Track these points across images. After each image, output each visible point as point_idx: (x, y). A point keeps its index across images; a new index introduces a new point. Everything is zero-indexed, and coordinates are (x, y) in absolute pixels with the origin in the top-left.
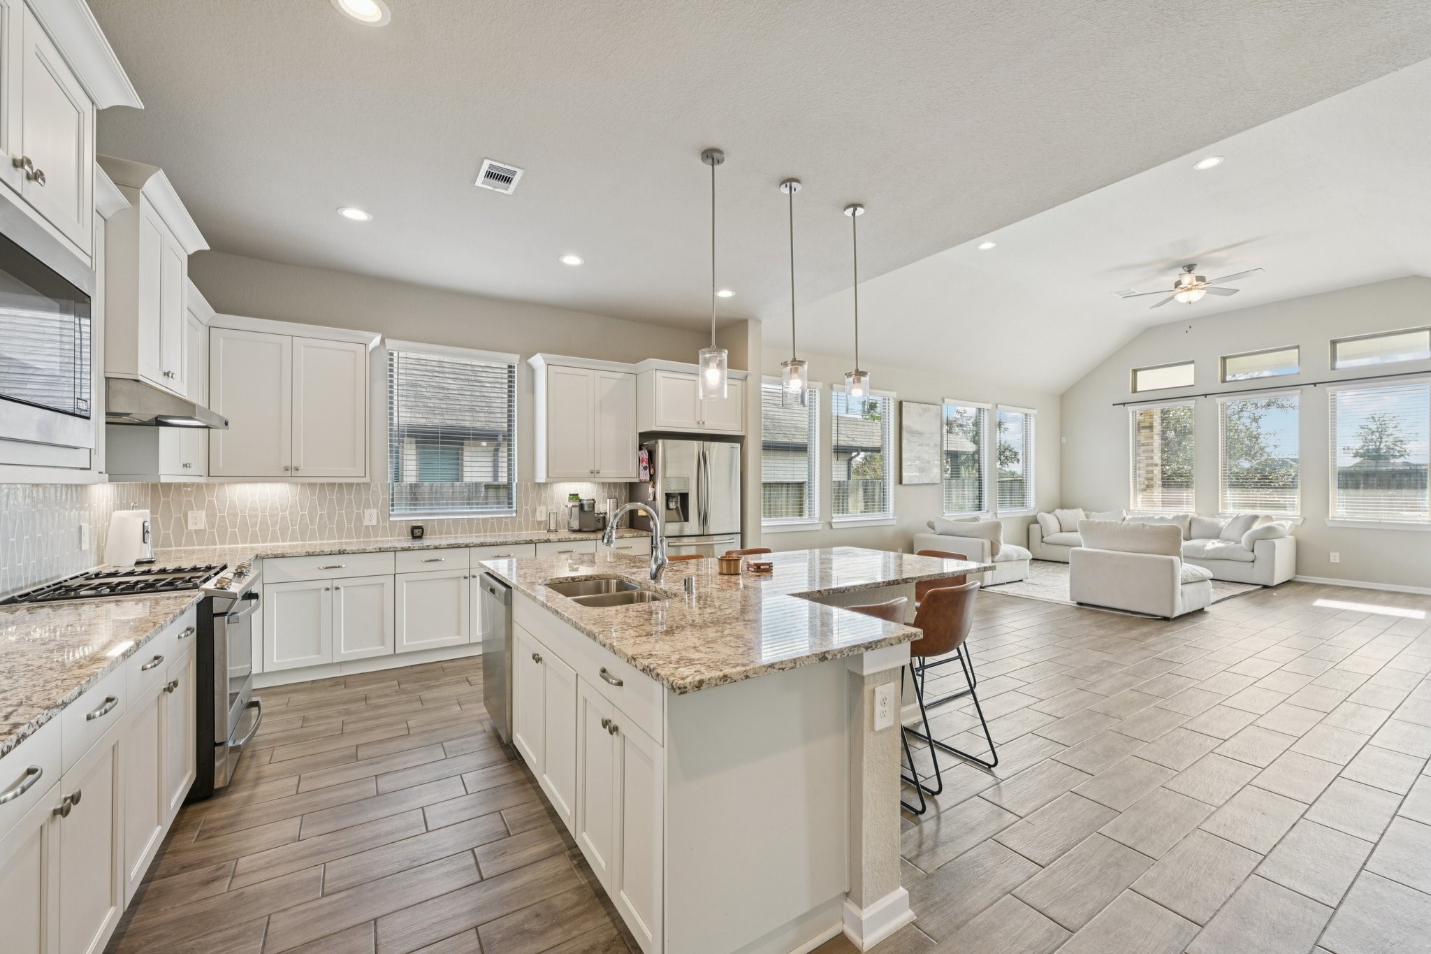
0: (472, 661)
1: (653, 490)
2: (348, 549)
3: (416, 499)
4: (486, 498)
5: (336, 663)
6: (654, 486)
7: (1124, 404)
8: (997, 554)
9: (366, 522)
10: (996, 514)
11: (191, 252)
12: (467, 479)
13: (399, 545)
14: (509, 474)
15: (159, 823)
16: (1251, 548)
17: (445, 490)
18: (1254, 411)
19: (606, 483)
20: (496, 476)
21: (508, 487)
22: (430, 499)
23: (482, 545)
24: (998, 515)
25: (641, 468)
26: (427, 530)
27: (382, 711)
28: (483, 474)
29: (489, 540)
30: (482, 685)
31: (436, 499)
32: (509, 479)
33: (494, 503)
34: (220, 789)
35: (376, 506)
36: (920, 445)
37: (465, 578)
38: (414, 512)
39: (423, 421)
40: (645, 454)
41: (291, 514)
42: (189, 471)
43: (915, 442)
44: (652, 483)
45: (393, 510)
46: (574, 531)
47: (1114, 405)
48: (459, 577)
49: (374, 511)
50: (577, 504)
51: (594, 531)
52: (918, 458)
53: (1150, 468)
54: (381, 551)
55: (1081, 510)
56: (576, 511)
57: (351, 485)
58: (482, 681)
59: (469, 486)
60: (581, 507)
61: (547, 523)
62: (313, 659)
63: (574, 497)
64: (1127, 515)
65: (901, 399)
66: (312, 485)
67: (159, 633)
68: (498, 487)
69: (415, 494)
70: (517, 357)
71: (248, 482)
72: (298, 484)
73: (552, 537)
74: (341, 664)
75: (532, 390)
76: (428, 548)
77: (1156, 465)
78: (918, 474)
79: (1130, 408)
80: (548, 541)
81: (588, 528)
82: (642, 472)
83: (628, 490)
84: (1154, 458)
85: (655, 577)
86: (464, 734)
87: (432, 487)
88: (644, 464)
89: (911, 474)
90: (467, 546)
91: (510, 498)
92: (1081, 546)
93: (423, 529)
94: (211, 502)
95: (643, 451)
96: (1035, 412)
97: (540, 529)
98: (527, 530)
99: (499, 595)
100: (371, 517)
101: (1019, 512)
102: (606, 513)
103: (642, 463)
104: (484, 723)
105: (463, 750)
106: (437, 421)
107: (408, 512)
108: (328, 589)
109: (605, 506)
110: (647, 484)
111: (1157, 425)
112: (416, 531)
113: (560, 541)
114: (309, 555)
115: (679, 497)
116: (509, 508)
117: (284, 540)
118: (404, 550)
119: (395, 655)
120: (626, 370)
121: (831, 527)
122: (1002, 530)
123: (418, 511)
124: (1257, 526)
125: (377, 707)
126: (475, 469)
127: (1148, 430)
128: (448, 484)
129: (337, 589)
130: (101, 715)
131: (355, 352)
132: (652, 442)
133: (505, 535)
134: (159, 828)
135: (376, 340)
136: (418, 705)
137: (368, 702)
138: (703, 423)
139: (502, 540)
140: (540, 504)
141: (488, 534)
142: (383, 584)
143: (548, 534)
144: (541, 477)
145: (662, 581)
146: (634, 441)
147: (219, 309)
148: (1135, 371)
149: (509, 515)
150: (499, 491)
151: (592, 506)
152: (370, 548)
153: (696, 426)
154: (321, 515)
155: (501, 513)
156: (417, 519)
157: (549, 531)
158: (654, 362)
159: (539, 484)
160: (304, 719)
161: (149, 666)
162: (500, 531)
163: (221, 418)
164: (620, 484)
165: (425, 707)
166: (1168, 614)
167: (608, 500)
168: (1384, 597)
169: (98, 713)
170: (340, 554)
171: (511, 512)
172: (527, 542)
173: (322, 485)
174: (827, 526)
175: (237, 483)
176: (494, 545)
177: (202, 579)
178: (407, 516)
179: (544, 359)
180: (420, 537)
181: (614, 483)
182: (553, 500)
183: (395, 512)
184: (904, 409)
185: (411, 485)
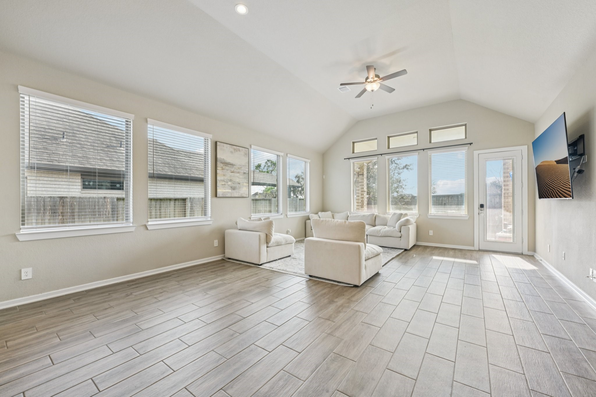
7: (349, 159)
8: (270, 241)
10: (286, 215)
16: (400, 231)
18: (399, 171)
24: (288, 216)
36: (232, 172)
43: (227, 170)
47: (345, 159)
52: (231, 180)
53: (362, 193)
55: (330, 212)
64: (350, 214)
65: (216, 140)
77: (365, 191)
78: (230, 191)
79: (352, 161)
84: (364, 188)
89: (224, 191)
92: (313, 236)
96: (309, 161)
101: (301, 214)
111: (365, 174)
121: (147, 229)
122: (274, 226)
124: (403, 219)
127: (362, 176)
148: (354, 143)
166: (357, 284)
168: (451, 253)
174: (143, 228)
184: (218, 147)
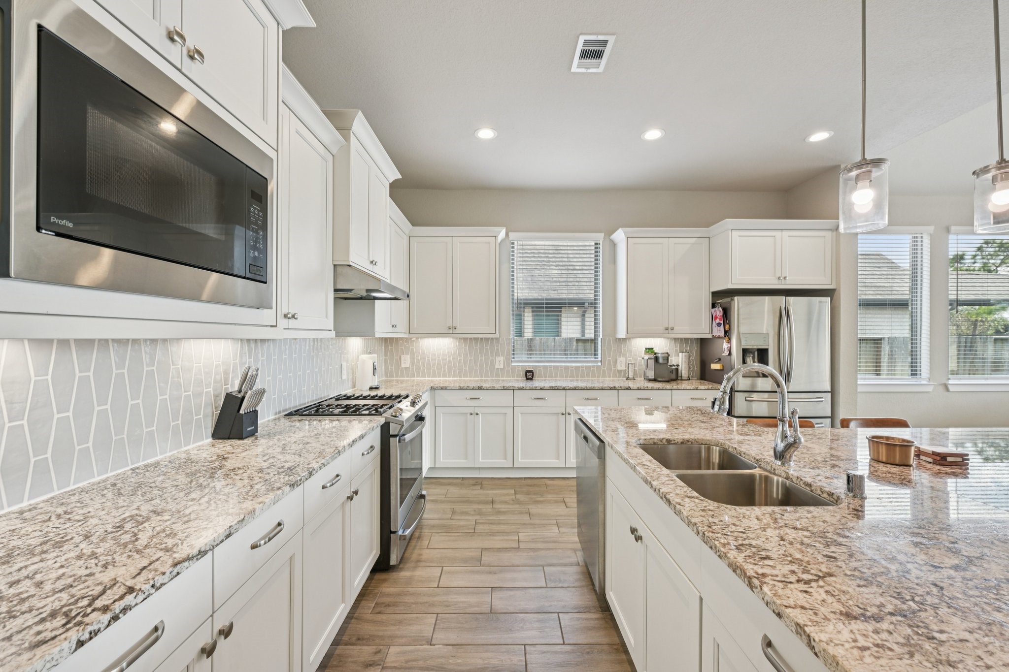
0: (567, 482)
1: (729, 345)
2: (485, 385)
3: (531, 350)
4: (577, 350)
5: (476, 468)
6: (729, 341)
9: (497, 366)
11: (391, 181)
12: (564, 335)
13: (516, 385)
14: (596, 331)
15: (343, 601)
17: (549, 343)
19: (678, 339)
20: (583, 333)
21: (594, 341)
22: (540, 350)
23: (575, 389)
25: (714, 324)
26: (536, 374)
27: (502, 518)
28: (574, 331)
29: (581, 384)
30: (576, 509)
31: (544, 350)
32: (596, 335)
33: (582, 354)
34: (394, 566)
35: (503, 355)
37: (563, 414)
38: (530, 359)
39: (536, 295)
40: (719, 312)
41: (453, 358)
42: (395, 330)
44: (727, 338)
45: (514, 358)
46: (650, 380)
48: (558, 413)
49: (502, 358)
50: (653, 356)
51: (668, 381)
54: (504, 389)
56: (652, 362)
57: (487, 339)
58: (576, 505)
59: (565, 340)
60: (656, 359)
61: (626, 372)
62: (462, 463)
63: (649, 350)
66: (465, 339)
67: (336, 458)
68: (585, 341)
69: (531, 346)
70: (602, 235)
71: (431, 337)
72: (457, 338)
73: (630, 384)
74: (479, 468)
75: (614, 261)
76: (536, 389)
80: (629, 388)
81: (662, 378)
82: (715, 328)
83: (699, 345)
85: (780, 456)
86: (561, 561)
87: (541, 341)
88: (718, 321)
90: (564, 389)
91: (596, 350)
93: (533, 373)
94: (412, 350)
95: (716, 309)
97: (620, 376)
98: (610, 377)
99: (593, 446)
100: (500, 362)
102: (678, 365)
103: (716, 319)
104: (577, 552)
105: (560, 581)
106: (544, 295)
107: (526, 359)
108: (471, 414)
109: (679, 360)
110: (720, 340)
112: (528, 374)
113: (638, 389)
114: (461, 389)
115: (756, 353)
116: (595, 358)
117: (450, 377)
118: (520, 389)
119: (513, 468)
120: (699, 235)
123: (532, 359)
125: (499, 513)
126: (570, 327)
128: (552, 339)
129: (477, 414)
130: (265, 543)
131: (489, 243)
132: (728, 299)
133: (592, 380)
134: (343, 605)
135: (502, 234)
136: (526, 518)
137: (494, 506)
138: (785, 278)
139: (589, 385)
140: (620, 356)
141: (579, 378)
142: (506, 413)
143: (627, 382)
144: (622, 333)
145: (792, 463)
146: (707, 300)
147: (414, 224)
149: (595, 364)
150: (588, 344)
151: (666, 359)
152: (497, 386)
153: (776, 282)
154: (470, 359)
155: (588, 362)
156: (530, 365)
157: (628, 379)
158: (730, 222)
159: (620, 339)
160: (454, 512)
161: (328, 485)
162: (588, 377)
163: (404, 292)
164: (692, 339)
165: (532, 522)
167: (680, 354)
169: (262, 542)
170: (479, 389)
171: (597, 362)
172: (611, 389)
173: (471, 339)
175: (425, 337)
176: (584, 389)
177: (388, 406)
178: (523, 362)
179: (625, 233)
180: (531, 379)
181: (686, 339)
182: (631, 352)
183: (515, 359)
185: (528, 339)
